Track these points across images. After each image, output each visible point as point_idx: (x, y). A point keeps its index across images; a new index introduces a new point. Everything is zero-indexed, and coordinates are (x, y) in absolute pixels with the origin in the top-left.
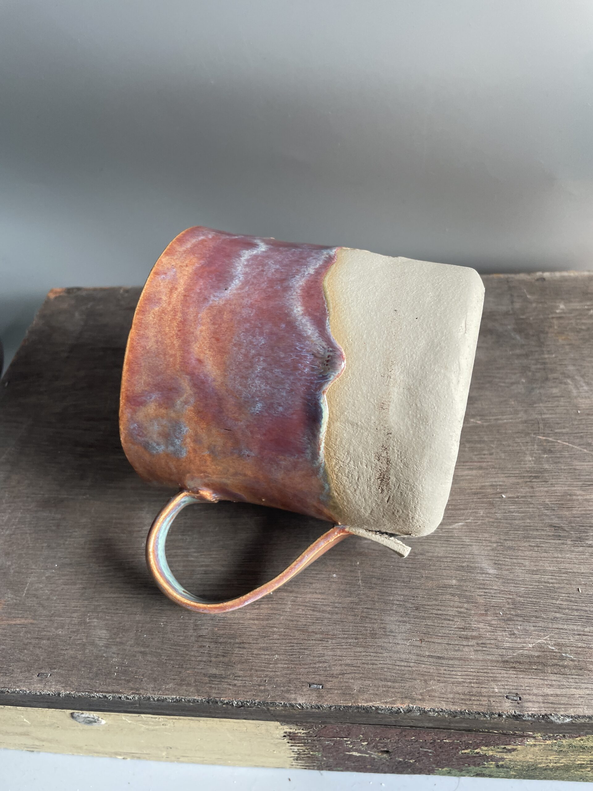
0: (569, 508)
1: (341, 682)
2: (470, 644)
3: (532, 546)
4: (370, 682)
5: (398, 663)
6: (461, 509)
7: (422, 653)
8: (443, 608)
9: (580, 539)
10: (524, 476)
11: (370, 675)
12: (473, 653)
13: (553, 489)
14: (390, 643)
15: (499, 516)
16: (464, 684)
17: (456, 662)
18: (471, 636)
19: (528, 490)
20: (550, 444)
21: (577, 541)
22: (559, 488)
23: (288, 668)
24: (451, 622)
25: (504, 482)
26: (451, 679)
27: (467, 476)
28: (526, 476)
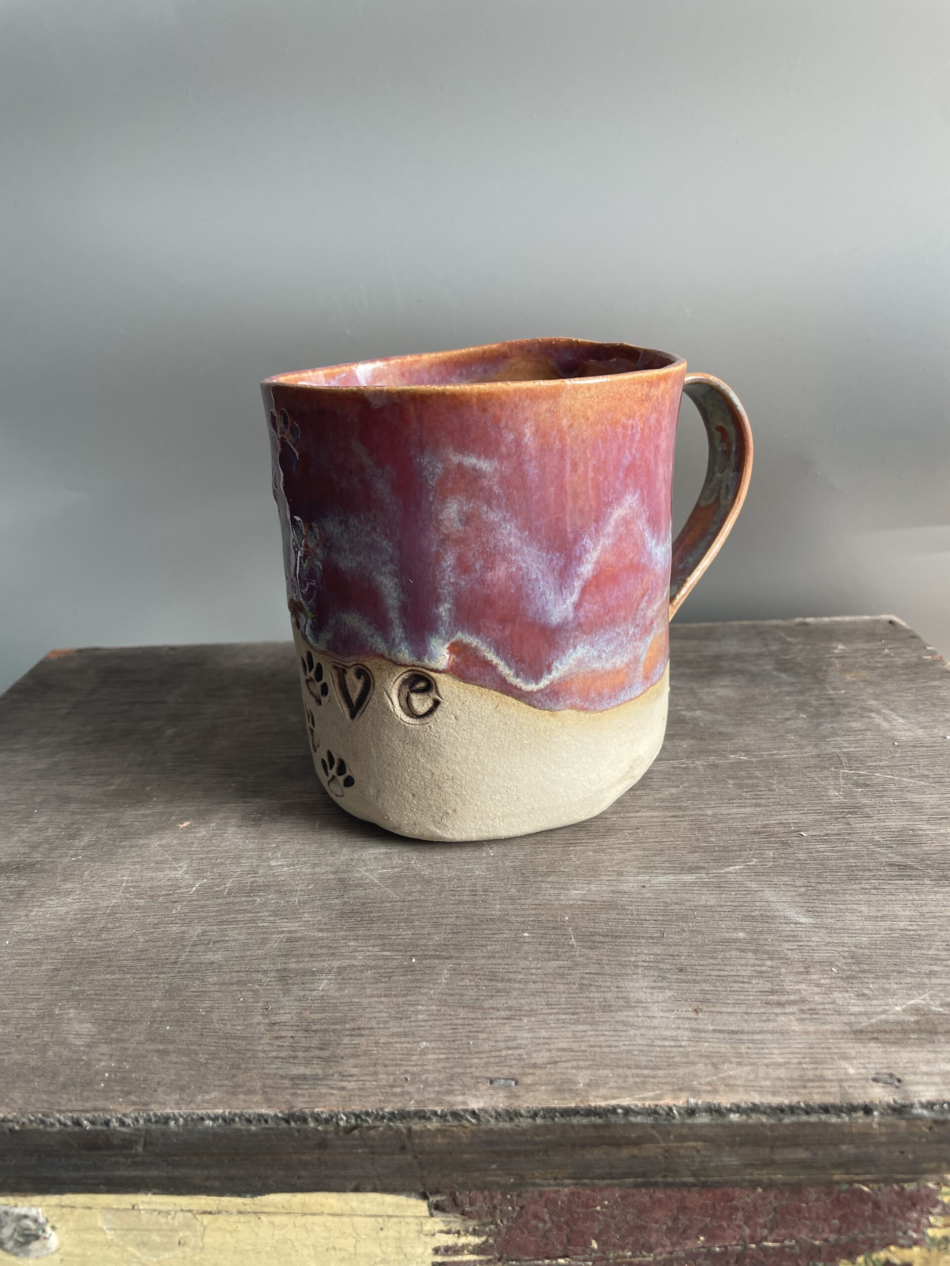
0: (916, 845)
1: (551, 1074)
2: (787, 1011)
3: (866, 889)
4: (607, 1072)
5: (659, 1043)
7: (700, 1027)
8: (728, 968)
9: (945, 878)
10: (831, 812)
11: (608, 1062)
12: (796, 1023)
14: (638, 1016)
16: (788, 1066)
17: (769, 1037)
18: (787, 1001)
19: (842, 826)
20: (863, 777)
21: (941, 880)
22: (893, 823)
23: (447, 1059)
24: (746, 985)
25: (800, 819)
26: (762, 1060)
28: (835, 812)
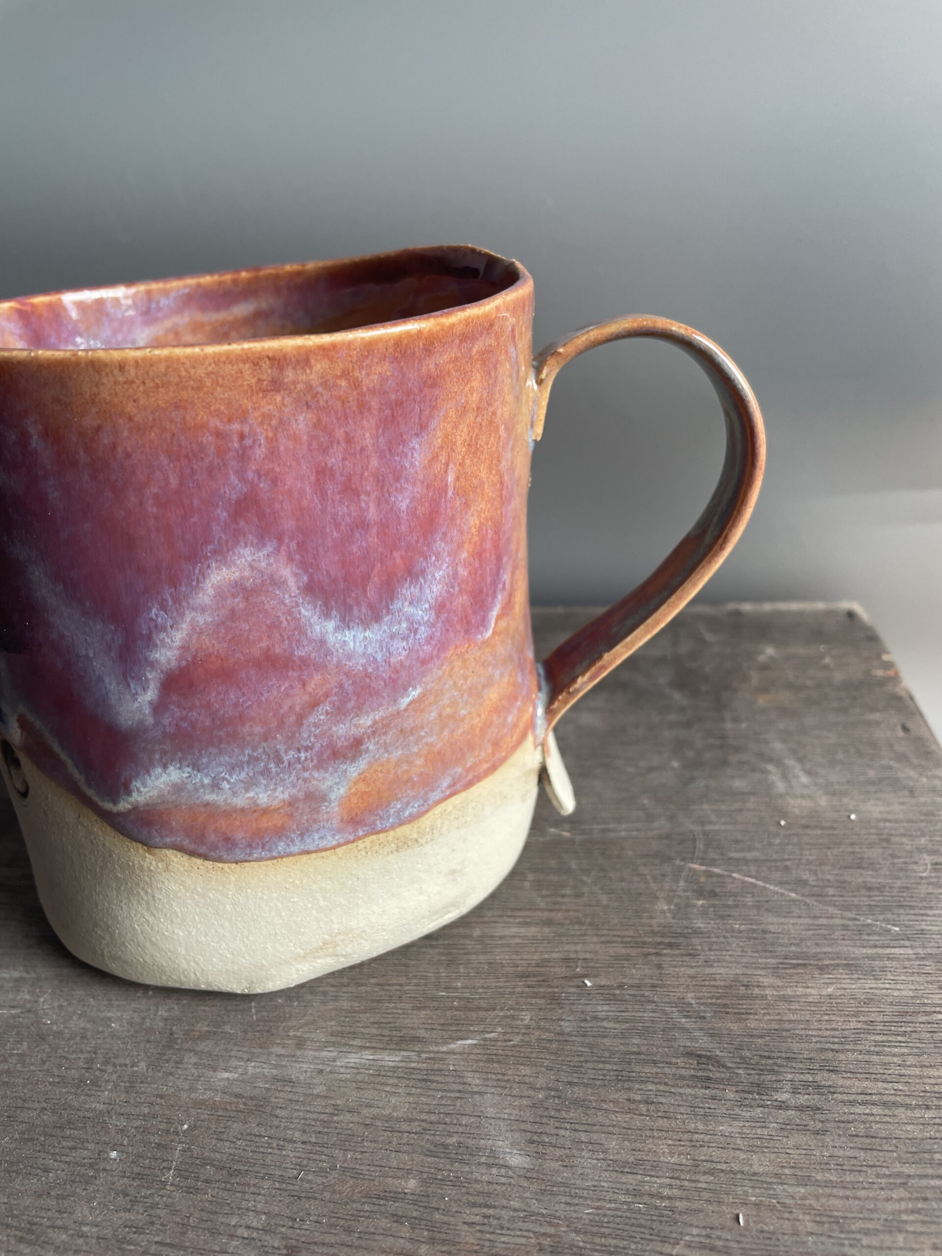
0: (740, 1016)
3: (634, 1101)
6: (479, 1009)
9: (760, 1088)
10: (644, 943)
13: (708, 970)
15: (567, 1027)
19: (648, 972)
20: (714, 880)
21: (749, 1092)
22: (723, 971)
25: (596, 953)
27: (514, 937)
28: (650, 943)
